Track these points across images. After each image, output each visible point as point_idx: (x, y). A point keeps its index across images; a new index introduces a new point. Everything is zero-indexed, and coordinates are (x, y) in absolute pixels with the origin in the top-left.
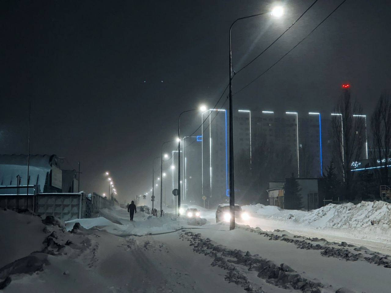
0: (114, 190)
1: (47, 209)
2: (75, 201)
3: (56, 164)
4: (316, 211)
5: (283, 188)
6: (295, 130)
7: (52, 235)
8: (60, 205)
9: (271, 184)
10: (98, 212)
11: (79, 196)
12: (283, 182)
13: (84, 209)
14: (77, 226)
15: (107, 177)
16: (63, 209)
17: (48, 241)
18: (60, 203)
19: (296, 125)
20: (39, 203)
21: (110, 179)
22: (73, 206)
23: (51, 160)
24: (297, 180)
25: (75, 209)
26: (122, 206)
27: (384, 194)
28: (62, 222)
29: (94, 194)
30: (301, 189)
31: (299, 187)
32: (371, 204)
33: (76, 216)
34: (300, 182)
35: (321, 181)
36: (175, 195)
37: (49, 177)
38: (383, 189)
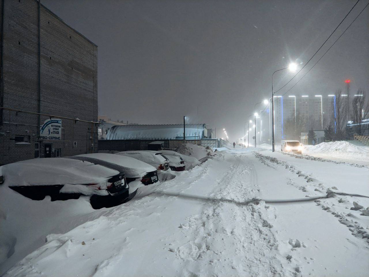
0: (227, 136)
1: (205, 144)
2: (214, 142)
3: (205, 127)
4: (316, 145)
5: (307, 135)
6: (320, 105)
7: (209, 152)
8: (209, 143)
9: (302, 133)
10: (222, 146)
11: (216, 140)
12: (308, 132)
13: (218, 145)
14: (216, 150)
15: (224, 131)
16: (210, 145)
17: (208, 154)
18: (209, 142)
19: (321, 102)
20: (202, 142)
21: (225, 132)
22: (214, 143)
23: (203, 126)
24: (314, 131)
25: (214, 145)
26: (231, 144)
27: (355, 138)
28: (212, 148)
29: (220, 139)
30: (316, 136)
31: (315, 135)
32: (339, 142)
33: (215, 147)
34: (315, 132)
35: (326, 132)
36: (254, 139)
37: (203, 132)
38: (355, 135)
